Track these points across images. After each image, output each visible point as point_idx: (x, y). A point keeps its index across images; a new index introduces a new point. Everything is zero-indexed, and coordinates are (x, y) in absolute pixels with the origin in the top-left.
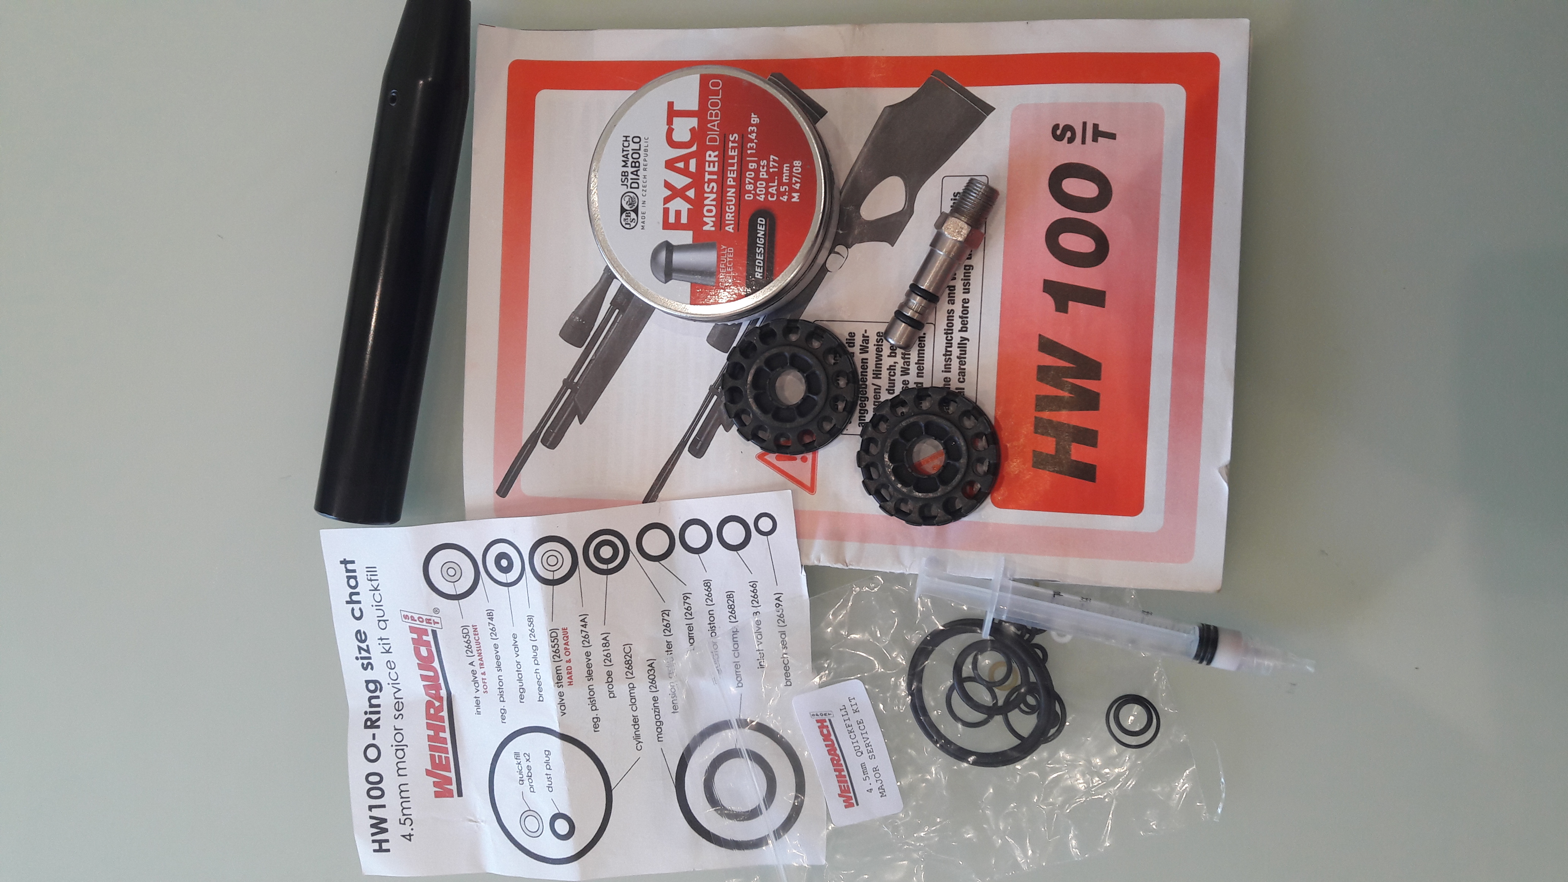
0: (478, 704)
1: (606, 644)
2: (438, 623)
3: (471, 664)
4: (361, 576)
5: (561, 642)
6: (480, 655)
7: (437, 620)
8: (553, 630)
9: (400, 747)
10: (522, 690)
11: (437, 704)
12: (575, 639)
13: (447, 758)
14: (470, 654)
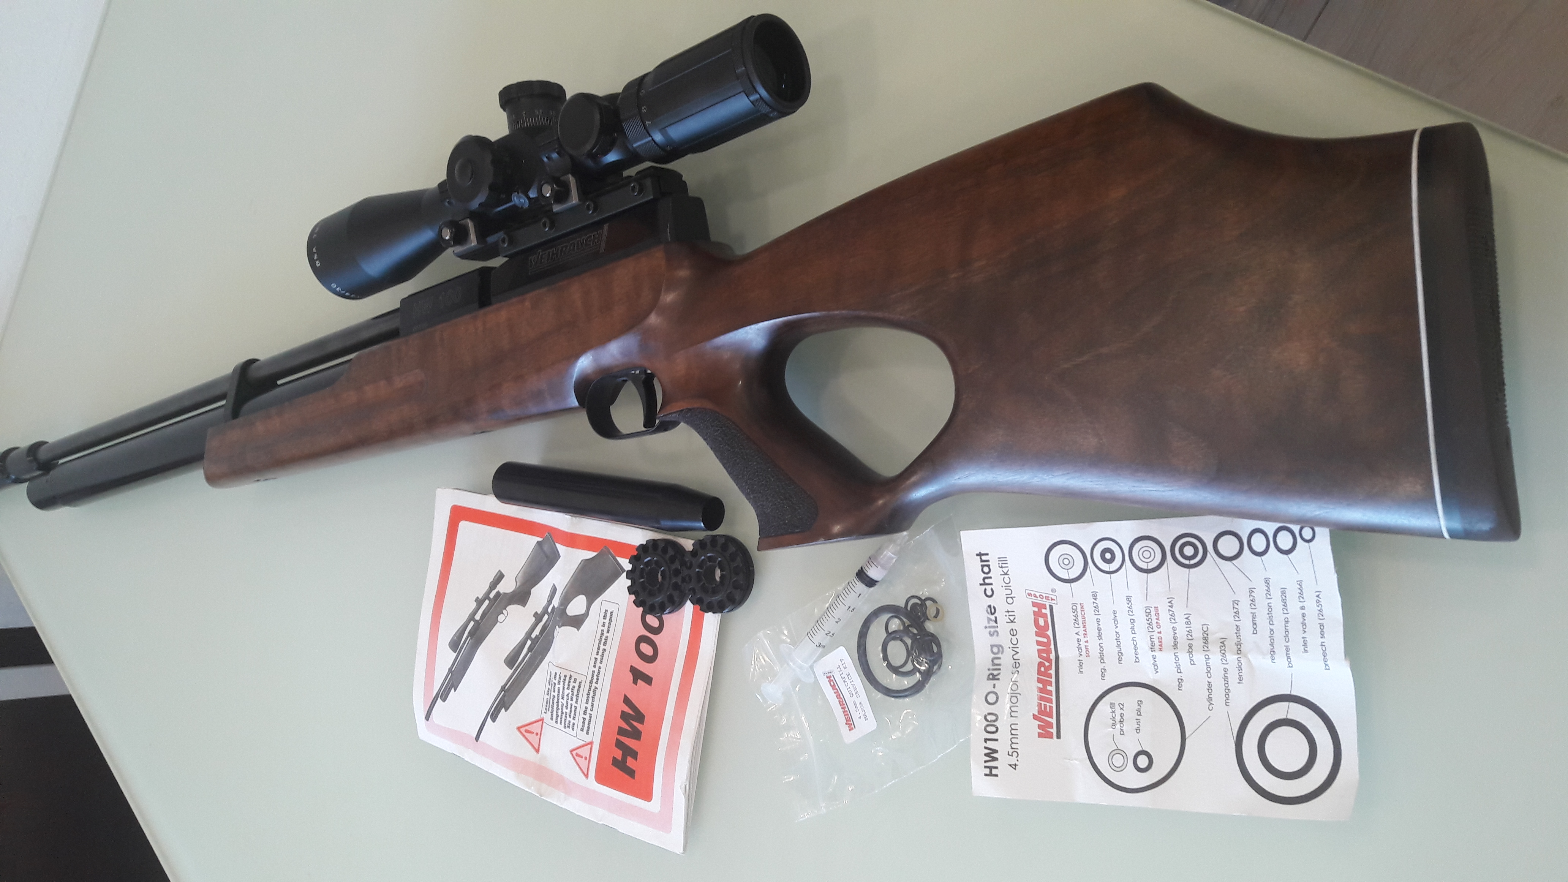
0: (1081, 666)
1: (1188, 623)
2: (1054, 600)
3: (1077, 634)
4: (994, 565)
5: (1154, 618)
6: (1084, 627)
7: (1054, 597)
8: (1148, 608)
9: (1014, 695)
10: (1120, 654)
11: (1047, 664)
12: (1164, 616)
13: (1051, 708)
14: (1077, 626)
